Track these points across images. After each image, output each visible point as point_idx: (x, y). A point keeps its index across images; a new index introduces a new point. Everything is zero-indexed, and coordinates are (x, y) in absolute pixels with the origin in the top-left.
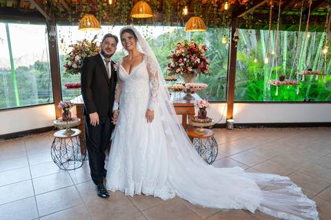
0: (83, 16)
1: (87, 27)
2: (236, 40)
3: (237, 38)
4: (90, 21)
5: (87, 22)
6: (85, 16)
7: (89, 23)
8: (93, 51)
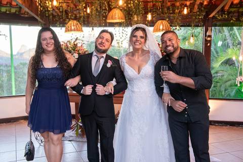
0: (69, 22)
1: (71, 30)
2: (209, 39)
3: (210, 36)
4: (74, 26)
5: (71, 26)
6: (70, 22)
7: (73, 28)
8: (74, 50)
